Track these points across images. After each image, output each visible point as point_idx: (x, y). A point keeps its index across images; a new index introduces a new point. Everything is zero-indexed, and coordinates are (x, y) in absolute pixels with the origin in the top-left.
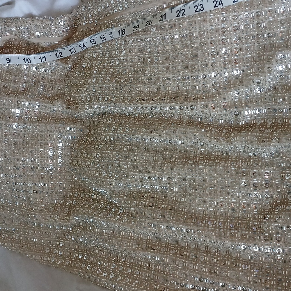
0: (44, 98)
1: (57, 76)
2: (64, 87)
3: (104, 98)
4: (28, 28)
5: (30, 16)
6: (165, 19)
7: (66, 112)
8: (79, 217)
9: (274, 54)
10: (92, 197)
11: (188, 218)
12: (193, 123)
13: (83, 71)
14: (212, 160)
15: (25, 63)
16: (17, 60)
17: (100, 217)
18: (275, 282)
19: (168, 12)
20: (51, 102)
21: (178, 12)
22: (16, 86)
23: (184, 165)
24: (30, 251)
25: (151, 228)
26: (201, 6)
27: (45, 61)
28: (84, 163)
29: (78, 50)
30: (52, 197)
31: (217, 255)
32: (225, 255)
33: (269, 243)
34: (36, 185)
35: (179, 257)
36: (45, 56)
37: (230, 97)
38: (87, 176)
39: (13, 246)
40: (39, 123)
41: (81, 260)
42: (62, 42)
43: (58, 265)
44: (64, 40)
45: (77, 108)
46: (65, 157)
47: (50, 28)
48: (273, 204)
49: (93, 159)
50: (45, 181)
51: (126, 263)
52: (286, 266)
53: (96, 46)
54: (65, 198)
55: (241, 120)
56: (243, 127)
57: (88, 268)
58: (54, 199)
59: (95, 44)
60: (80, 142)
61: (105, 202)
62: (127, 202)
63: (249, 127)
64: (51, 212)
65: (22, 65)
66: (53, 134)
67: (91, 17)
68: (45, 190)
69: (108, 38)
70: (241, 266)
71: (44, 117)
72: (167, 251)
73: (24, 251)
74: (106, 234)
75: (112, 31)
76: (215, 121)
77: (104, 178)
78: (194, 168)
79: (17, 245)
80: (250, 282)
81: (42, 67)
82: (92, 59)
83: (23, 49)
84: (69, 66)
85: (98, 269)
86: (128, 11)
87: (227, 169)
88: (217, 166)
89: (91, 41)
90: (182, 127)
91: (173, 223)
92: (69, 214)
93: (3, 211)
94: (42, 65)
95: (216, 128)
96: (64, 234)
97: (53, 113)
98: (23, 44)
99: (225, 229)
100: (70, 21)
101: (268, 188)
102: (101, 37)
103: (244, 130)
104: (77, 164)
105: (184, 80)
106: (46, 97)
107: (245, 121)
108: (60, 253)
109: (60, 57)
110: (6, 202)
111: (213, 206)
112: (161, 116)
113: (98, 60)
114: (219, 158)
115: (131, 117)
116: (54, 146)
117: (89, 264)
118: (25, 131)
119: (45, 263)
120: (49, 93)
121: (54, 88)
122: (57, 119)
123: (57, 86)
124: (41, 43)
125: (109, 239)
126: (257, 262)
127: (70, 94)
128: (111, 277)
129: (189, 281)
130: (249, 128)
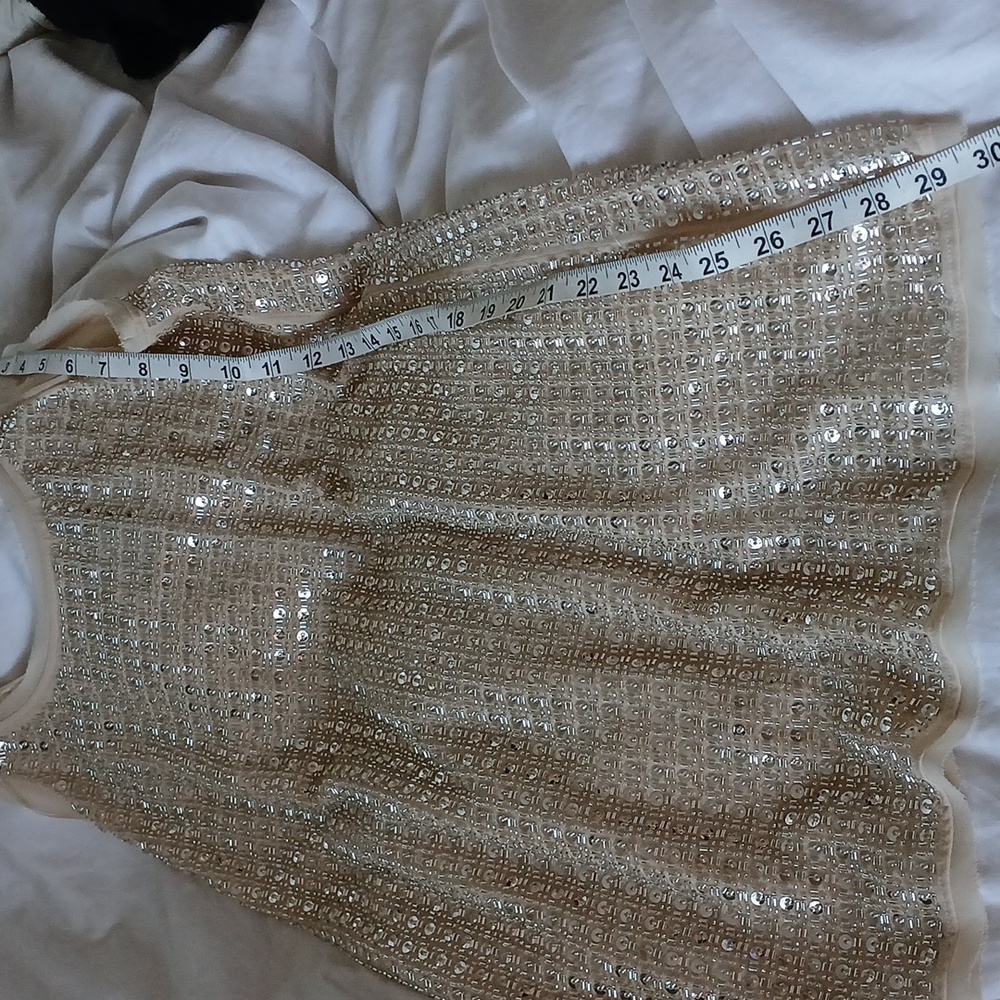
0: (270, 467)
1: (307, 411)
2: (322, 442)
3: (412, 480)
4: (238, 289)
5: (245, 258)
6: (551, 299)
7: (326, 508)
8: (339, 788)
9: (811, 403)
10: (376, 737)
11: (595, 810)
12: (624, 560)
13: (369, 403)
14: (666, 661)
15: (226, 377)
16: (206, 370)
17: (385, 792)
18: (799, 988)
19: (558, 283)
20: (287, 480)
21: (582, 284)
22: (201, 435)
23: (594, 669)
24: (218, 871)
25: (506, 829)
26: (633, 274)
27: (276, 374)
28: (360, 645)
29: (361, 349)
30: (279, 730)
31: (664, 910)
32: (684, 912)
33: (790, 886)
34: (238, 696)
35: (570, 909)
36: (277, 362)
37: (709, 500)
38: (366, 681)
39: (176, 856)
40: (253, 534)
41: (341, 904)
42: (326, 325)
43: (285, 912)
44: (328, 319)
45: (351, 500)
46: (316, 625)
47: (293, 289)
48: (810, 786)
49: (379, 636)
50: (262, 687)
51: (444, 916)
52: (830, 949)
53: (401, 343)
54: (311, 736)
55: (740, 560)
56: (745, 580)
57: (355, 925)
58: (284, 735)
59: (399, 338)
60: (355, 588)
61: (404, 754)
62: (453, 758)
63: (758, 581)
64: (273, 769)
65: (219, 382)
66: (286, 564)
67: (394, 267)
68: (261, 711)
69: (427, 329)
70: (721, 941)
71: (268, 519)
72: (544, 893)
73: (203, 869)
74: (399, 838)
75: (434, 314)
76: (677, 559)
77: (401, 688)
78: (592, 675)
79: (186, 852)
80: (738, 984)
81: (269, 389)
82: (392, 377)
83: (226, 340)
84: (336, 389)
85: (377, 928)
86: (474, 267)
87: (698, 687)
88: (673, 676)
89: (389, 331)
90: (594, 571)
91: (558, 821)
92: (317, 779)
93: (154, 762)
94: (271, 382)
95: (679, 576)
96: (305, 831)
97: (290, 510)
98: (225, 327)
99: (686, 842)
100: (344, 272)
101: (801, 743)
102: (411, 324)
103: (746, 587)
104: (345, 646)
105: (599, 450)
106: (276, 467)
107: (748, 564)
108: (293, 883)
109: (316, 364)
110: (165, 736)
111: (662, 782)
112: (547, 538)
113: (404, 381)
114: (685, 655)
115: (476, 534)
116: (288, 597)
117: (358, 914)
118: (216, 555)
119: (253, 904)
120: (287, 456)
121: (298, 442)
122: (301, 525)
123: (305, 437)
124: (270, 327)
125: (404, 851)
126: (760, 933)
127: (336, 461)
128: (406, 950)
129: (591, 973)
130: (759, 584)
